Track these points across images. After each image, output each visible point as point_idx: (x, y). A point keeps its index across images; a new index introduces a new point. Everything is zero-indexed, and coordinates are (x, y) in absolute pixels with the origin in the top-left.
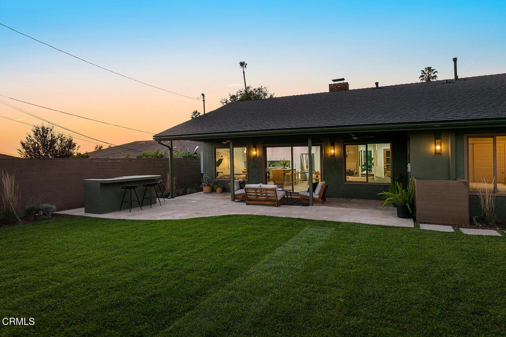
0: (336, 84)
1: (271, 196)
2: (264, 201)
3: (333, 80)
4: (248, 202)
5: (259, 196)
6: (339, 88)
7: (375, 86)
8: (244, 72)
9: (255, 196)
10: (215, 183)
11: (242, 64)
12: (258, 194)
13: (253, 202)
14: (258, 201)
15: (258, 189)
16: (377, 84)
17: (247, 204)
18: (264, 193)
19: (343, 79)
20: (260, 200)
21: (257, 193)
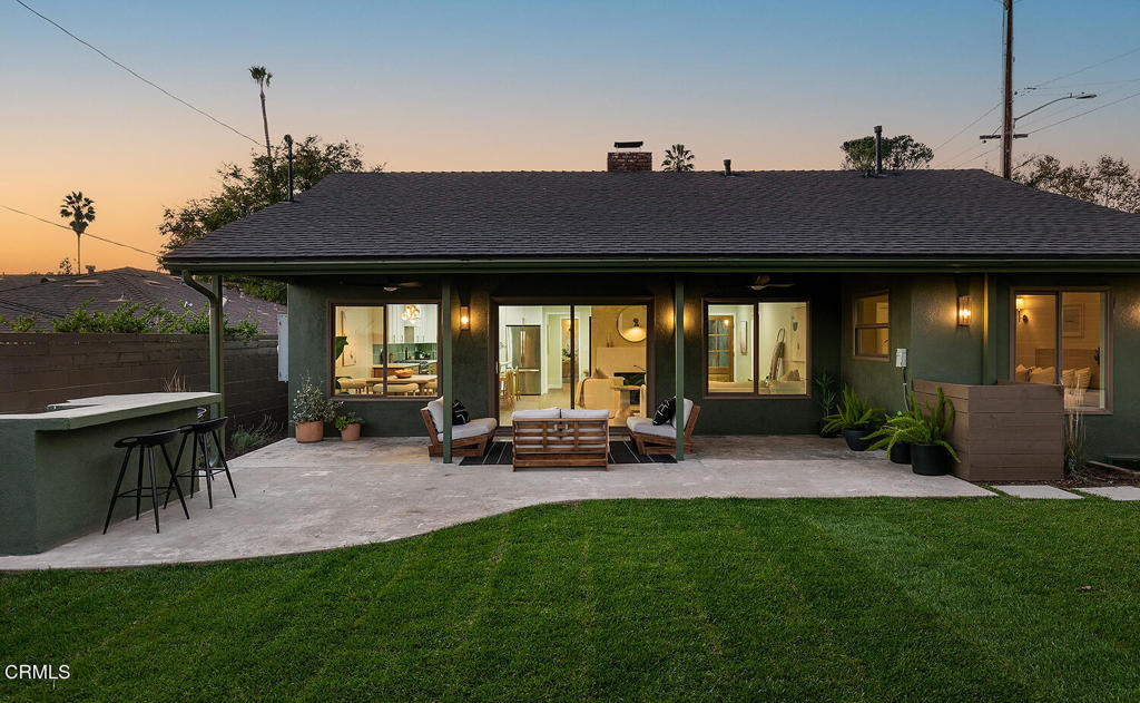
0: (624, 154)
1: (588, 442)
2: (567, 455)
3: (618, 145)
4: (520, 463)
5: (553, 443)
6: (629, 164)
7: (723, 169)
8: (262, 96)
9: (540, 443)
10: (340, 411)
11: (258, 73)
12: (550, 438)
13: (535, 462)
14: (545, 456)
15: (556, 422)
16: (728, 163)
17: (516, 469)
18: (570, 435)
19: (639, 144)
20: (555, 456)
21: (549, 434)
